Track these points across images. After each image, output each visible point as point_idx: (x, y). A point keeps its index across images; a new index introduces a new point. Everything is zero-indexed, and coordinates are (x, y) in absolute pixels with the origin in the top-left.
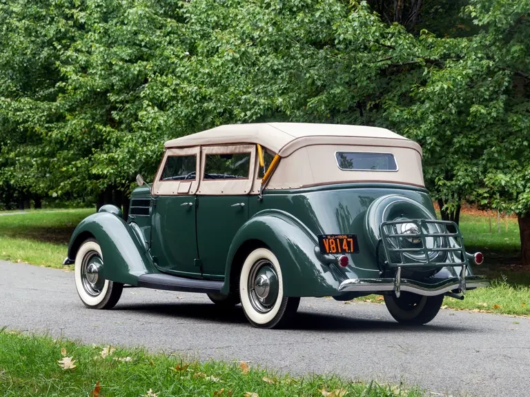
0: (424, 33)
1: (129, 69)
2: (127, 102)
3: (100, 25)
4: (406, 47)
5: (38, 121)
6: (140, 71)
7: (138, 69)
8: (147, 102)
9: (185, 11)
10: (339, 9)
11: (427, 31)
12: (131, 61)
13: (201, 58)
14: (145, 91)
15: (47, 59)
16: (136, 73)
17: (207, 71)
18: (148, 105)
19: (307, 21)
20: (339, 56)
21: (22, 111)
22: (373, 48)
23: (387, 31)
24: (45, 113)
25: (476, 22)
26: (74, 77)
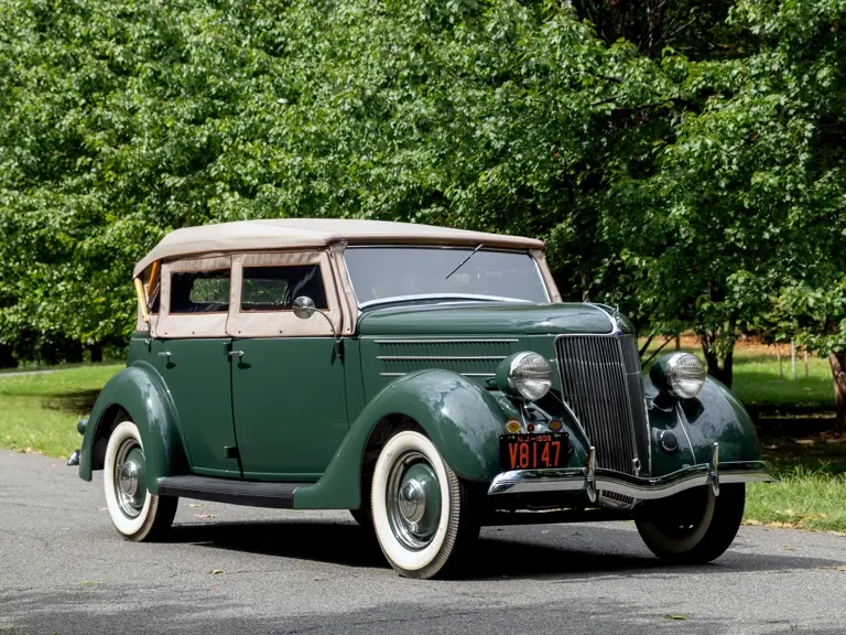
0: (668, 53)
1: (194, 135)
2: (193, 188)
3: (147, 65)
4: (640, 79)
5: (61, 224)
6: (209, 137)
7: (206, 133)
8: (223, 185)
9: (277, 33)
10: (525, 17)
11: (673, 51)
12: (198, 121)
13: (303, 108)
14: (218, 167)
15: (73, 127)
16: (204, 139)
17: (314, 129)
18: (224, 190)
19: (473, 38)
20: (528, 98)
21: (36, 209)
22: (584, 83)
23: (607, 52)
24: (72, 213)
25: (756, 30)
26: (106, 149)
